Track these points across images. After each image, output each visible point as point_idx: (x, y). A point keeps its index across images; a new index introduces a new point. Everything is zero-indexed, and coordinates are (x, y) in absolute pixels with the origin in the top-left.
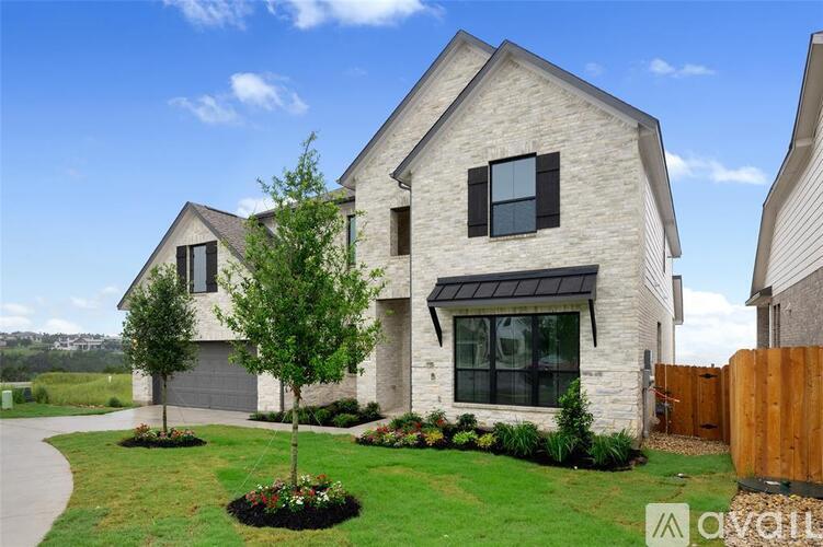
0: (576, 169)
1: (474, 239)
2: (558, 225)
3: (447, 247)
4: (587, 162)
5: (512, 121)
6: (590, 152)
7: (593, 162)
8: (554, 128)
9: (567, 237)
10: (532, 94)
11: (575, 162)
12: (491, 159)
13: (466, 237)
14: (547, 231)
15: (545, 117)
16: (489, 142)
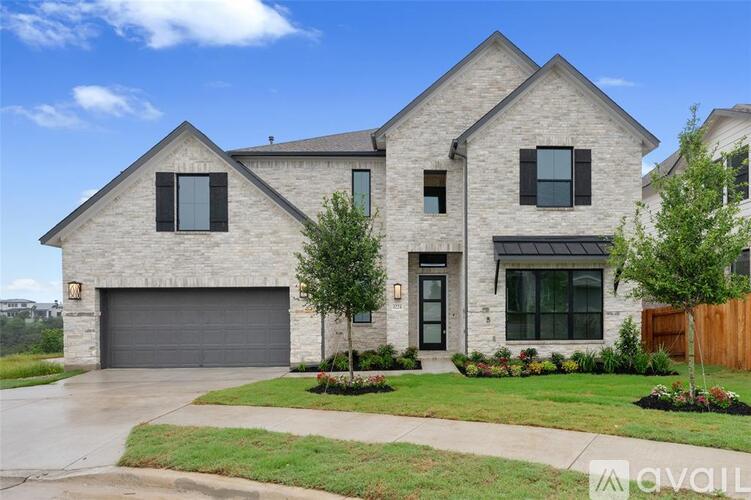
0: (602, 165)
1: (525, 206)
2: (590, 204)
3: (500, 210)
4: (609, 161)
5: (556, 118)
6: (611, 154)
7: (614, 161)
8: (587, 131)
9: (596, 214)
10: (571, 101)
11: (601, 159)
12: (538, 144)
13: (518, 204)
14: (582, 207)
15: (581, 121)
16: (537, 131)
